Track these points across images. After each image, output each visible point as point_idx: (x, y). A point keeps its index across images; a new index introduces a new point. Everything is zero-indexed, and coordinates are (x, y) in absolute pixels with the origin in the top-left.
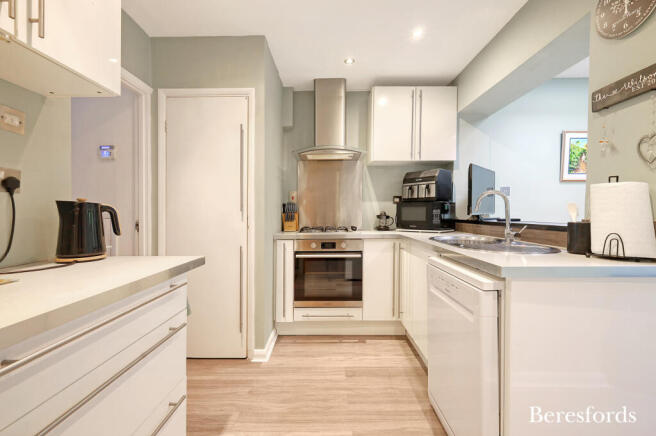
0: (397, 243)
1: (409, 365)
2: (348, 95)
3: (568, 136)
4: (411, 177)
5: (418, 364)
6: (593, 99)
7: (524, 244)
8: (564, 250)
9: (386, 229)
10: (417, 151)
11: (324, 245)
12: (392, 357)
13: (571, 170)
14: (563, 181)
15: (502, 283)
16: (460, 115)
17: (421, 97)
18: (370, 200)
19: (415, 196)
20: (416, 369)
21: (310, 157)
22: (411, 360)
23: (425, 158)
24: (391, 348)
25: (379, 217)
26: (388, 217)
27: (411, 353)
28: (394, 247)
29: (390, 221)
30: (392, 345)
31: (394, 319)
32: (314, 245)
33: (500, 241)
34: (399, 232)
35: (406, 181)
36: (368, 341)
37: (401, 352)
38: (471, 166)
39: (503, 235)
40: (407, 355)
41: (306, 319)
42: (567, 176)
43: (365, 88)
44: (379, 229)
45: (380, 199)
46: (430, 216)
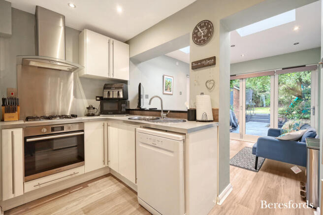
0: (106, 123)
1: (119, 189)
2: (66, 29)
3: (165, 77)
4: (109, 86)
5: (124, 186)
6: (192, 65)
7: (169, 119)
8: (187, 120)
9: (93, 115)
10: (111, 73)
11: (53, 129)
12: (108, 188)
13: (166, 90)
14: (164, 94)
15: (184, 136)
16: (130, 59)
17: (113, 44)
18: (82, 98)
19: (111, 97)
20: (124, 189)
21: (32, 63)
22: (118, 185)
23: (116, 77)
24: (104, 183)
25: (88, 108)
26: (94, 108)
27: (117, 181)
28: (104, 125)
29: (96, 110)
30: (105, 182)
31: (104, 166)
32: (45, 130)
33: (159, 118)
34: (102, 117)
35: (105, 88)
36: (89, 185)
37: (112, 183)
38: (140, 84)
39: (160, 116)
40: (116, 183)
41: (38, 187)
42: (165, 92)
43: (78, 28)
44: (88, 115)
45: (87, 98)
46: (120, 108)
